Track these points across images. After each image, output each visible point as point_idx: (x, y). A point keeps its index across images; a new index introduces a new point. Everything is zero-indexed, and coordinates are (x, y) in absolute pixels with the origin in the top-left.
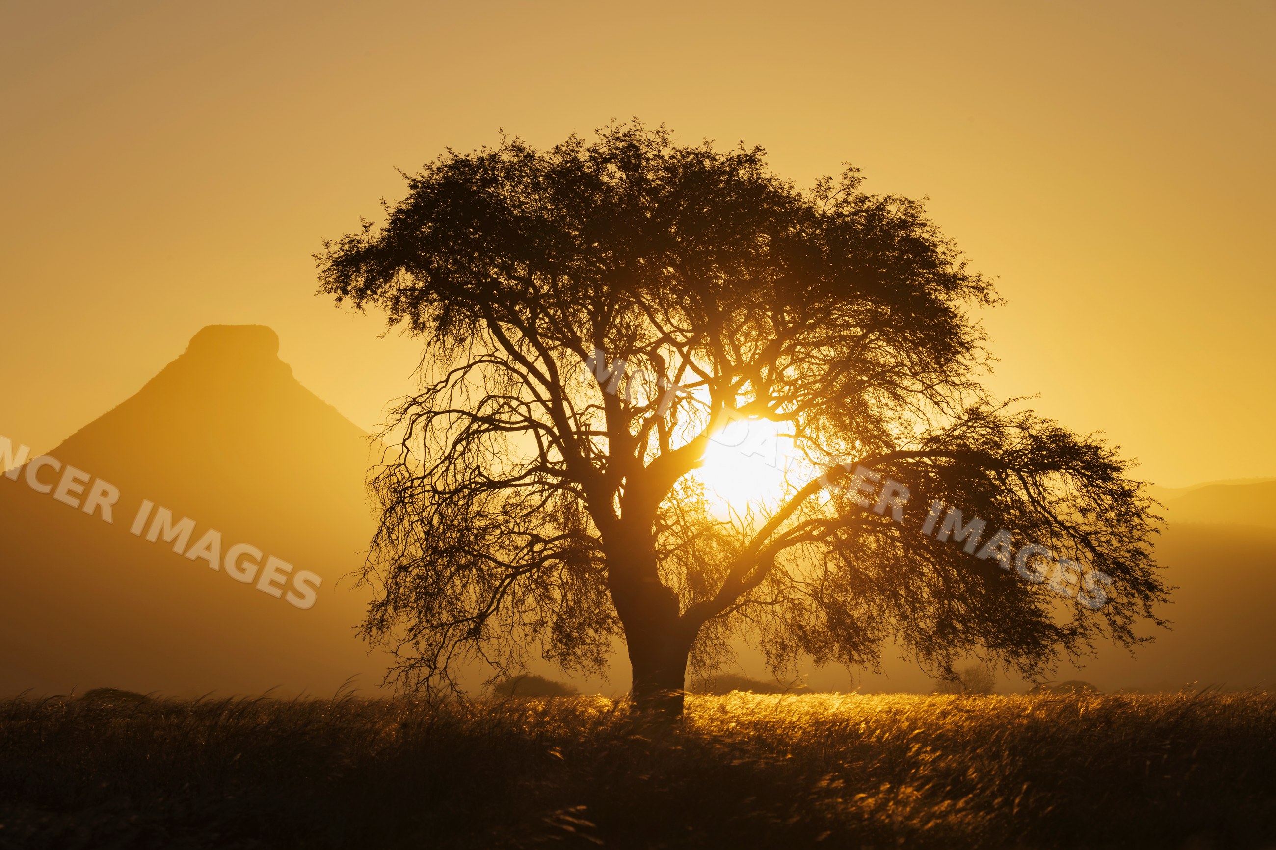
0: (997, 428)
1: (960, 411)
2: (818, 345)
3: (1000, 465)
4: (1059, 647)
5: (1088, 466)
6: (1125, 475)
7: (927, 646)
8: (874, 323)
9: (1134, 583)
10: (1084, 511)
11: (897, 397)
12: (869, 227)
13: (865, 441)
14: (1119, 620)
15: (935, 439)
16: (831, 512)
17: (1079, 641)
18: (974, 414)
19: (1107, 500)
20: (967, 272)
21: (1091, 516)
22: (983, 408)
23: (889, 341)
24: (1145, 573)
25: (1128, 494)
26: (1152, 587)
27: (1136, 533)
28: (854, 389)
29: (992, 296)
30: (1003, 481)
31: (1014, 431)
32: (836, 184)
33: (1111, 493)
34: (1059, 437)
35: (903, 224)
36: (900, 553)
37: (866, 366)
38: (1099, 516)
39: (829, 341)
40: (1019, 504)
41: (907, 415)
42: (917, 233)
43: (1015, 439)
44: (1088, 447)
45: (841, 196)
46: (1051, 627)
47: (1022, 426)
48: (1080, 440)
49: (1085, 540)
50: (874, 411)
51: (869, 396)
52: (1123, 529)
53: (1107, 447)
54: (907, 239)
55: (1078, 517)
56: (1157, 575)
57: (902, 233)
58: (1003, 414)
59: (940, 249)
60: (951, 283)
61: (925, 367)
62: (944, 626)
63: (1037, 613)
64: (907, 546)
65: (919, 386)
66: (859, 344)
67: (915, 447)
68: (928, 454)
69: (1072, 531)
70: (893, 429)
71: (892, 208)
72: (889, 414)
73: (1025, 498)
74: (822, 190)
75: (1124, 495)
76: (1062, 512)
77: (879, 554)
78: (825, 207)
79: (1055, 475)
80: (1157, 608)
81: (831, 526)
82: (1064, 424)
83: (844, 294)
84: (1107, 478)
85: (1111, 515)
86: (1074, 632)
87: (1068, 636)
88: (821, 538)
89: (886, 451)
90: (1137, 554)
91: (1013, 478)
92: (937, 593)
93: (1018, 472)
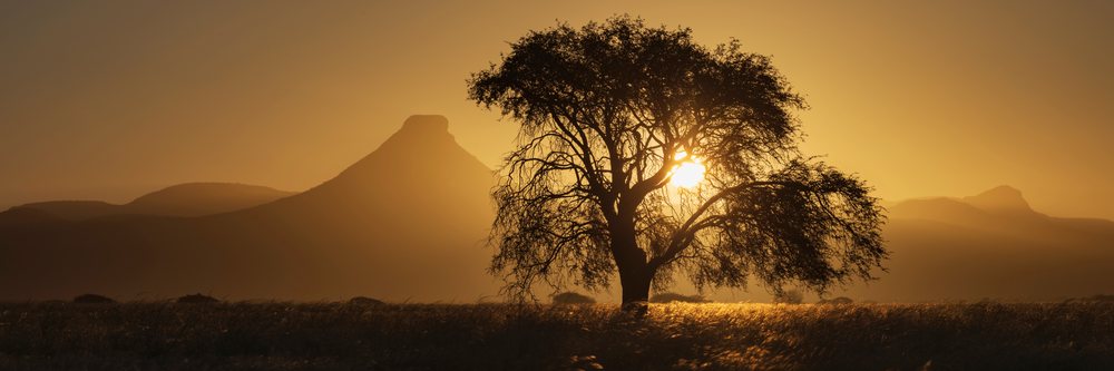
0: (806, 170)
1: (787, 162)
2: (717, 128)
3: (807, 189)
4: (835, 279)
5: (850, 190)
6: (869, 195)
7: (770, 279)
8: (745, 117)
9: (872, 249)
10: (847, 212)
11: (756, 154)
12: (743, 69)
13: (741, 176)
14: (863, 267)
15: (774, 176)
16: (723, 212)
17: (845, 277)
18: (794, 163)
19: (860, 207)
20: (793, 92)
21: (851, 215)
22: (799, 160)
23: (753, 127)
24: (878, 245)
25: (870, 204)
26: (880, 251)
27: (873, 224)
28: (735, 150)
29: (804, 105)
30: (808, 197)
31: (814, 172)
32: (727, 47)
33: (861, 204)
34: (836, 176)
35: (760, 68)
36: (757, 232)
37: (742, 139)
38: (855, 215)
39: (722, 126)
40: (816, 209)
41: (761, 163)
42: (767, 73)
43: (815, 176)
44: (850, 180)
45: (729, 54)
46: (831, 270)
47: (818, 170)
48: (846, 177)
49: (848, 227)
50: (745, 161)
51: (742, 154)
52: (867, 222)
53: (860, 181)
54: (762, 76)
55: (845, 216)
56: (883, 245)
57: (760, 73)
58: (809, 164)
59: (779, 81)
60: (783, 98)
61: (770, 140)
62: (778, 269)
63: (825, 263)
64: (761, 229)
65: (767, 149)
66: (738, 128)
67: (765, 180)
68: (771, 183)
69: (842, 222)
70: (754, 170)
71: (755, 60)
72: (753, 162)
73: (819, 206)
74: (720, 51)
75: (867, 205)
76: (837, 213)
77: (746, 233)
78: (721, 59)
79: (834, 194)
80: (883, 262)
81: (723, 219)
82: (840, 170)
83: (730, 103)
84: (859, 197)
85: (861, 215)
86: (842, 273)
87: (840, 275)
88: (718, 225)
89: (751, 181)
90: (874, 234)
91: (813, 195)
92: (774, 252)
93: (816, 193)
